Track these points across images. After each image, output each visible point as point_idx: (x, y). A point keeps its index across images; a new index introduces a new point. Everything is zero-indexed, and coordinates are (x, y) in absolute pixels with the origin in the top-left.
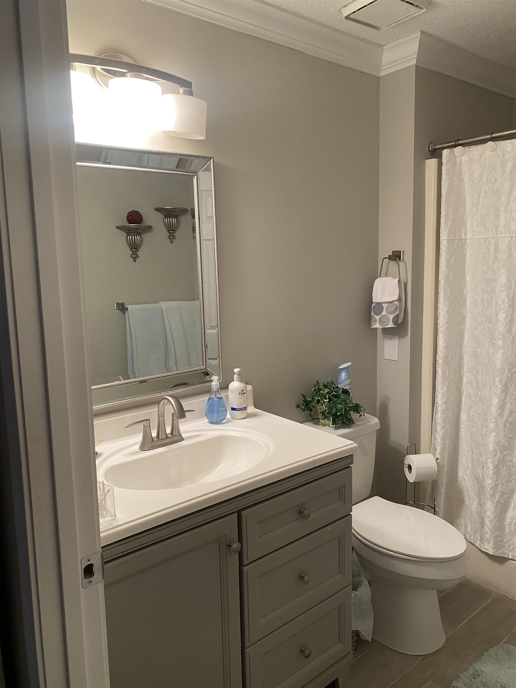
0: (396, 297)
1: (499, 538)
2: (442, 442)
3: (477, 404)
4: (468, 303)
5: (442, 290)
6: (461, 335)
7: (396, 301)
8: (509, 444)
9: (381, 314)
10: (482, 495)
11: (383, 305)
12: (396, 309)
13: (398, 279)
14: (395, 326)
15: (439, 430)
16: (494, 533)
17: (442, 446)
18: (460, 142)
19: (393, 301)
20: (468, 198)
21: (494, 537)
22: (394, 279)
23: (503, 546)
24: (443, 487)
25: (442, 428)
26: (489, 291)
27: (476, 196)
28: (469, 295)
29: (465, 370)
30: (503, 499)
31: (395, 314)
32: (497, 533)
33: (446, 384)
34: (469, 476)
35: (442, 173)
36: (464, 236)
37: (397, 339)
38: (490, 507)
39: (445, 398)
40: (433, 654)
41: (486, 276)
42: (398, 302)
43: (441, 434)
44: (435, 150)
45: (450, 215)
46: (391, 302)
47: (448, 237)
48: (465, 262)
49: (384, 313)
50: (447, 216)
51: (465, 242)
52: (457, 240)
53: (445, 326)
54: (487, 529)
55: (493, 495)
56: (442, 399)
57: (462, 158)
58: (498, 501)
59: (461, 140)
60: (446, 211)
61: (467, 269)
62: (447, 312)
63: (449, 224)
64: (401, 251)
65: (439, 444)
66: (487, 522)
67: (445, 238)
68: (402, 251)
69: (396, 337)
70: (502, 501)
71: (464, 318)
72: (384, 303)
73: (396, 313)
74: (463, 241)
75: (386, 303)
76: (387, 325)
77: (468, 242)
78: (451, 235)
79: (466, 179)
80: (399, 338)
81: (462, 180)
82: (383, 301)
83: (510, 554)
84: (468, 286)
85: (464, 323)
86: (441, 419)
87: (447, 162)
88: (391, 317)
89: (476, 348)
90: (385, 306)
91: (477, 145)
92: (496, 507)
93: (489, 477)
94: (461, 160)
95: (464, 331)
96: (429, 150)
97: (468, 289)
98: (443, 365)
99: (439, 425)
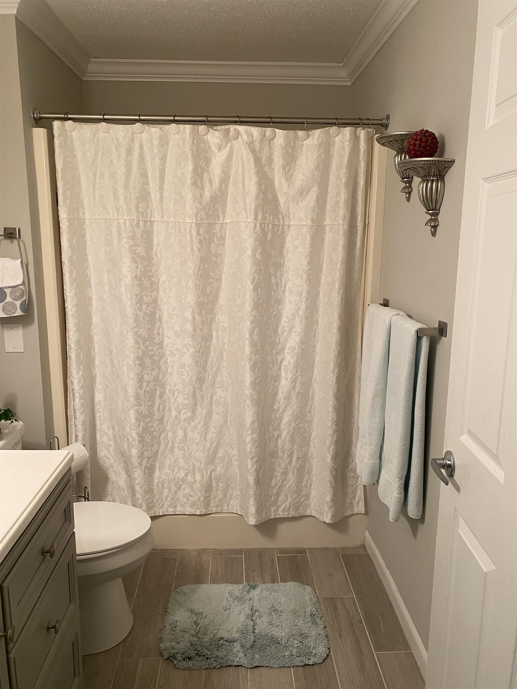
0: (20, 282)
1: (150, 500)
2: (83, 427)
3: (114, 381)
4: (93, 285)
5: (67, 271)
6: (89, 317)
7: (21, 285)
8: (149, 412)
9: (4, 301)
10: (129, 466)
11: (5, 290)
12: (22, 295)
13: (20, 260)
14: (24, 314)
15: (78, 416)
16: (145, 497)
17: (83, 432)
18: (69, 116)
19: (17, 286)
20: (83, 177)
21: (146, 500)
22: (14, 260)
23: (154, 506)
24: (88, 472)
25: (82, 413)
26: (115, 271)
27: (91, 175)
28: (92, 275)
29: (96, 351)
30: (150, 463)
31: (22, 300)
32: (147, 496)
33: (81, 368)
34: (112, 454)
35: (55, 146)
36: (82, 216)
37: (21, 327)
38: (138, 474)
39: (82, 382)
40: (130, 633)
41: (111, 257)
42: (23, 286)
43: (81, 419)
44: (41, 118)
45: (68, 193)
46: (15, 287)
47: (68, 216)
48: (85, 242)
49: (8, 299)
50: (64, 193)
51: (84, 222)
52: (76, 220)
53: (74, 309)
54: (138, 495)
55: (140, 464)
56: (79, 384)
57: (74, 133)
58: (145, 466)
59: (71, 114)
60: (64, 187)
61: (88, 249)
62: (75, 294)
63: (68, 202)
64: (15, 229)
65: (80, 430)
66: (137, 488)
67: (65, 216)
68: (17, 229)
69: (20, 326)
70: (149, 465)
71: (90, 299)
72: (5, 288)
73: (24, 299)
74: (82, 220)
75: (9, 287)
76: (14, 313)
77: (87, 222)
78: (71, 214)
79: (79, 157)
80: (23, 326)
81: (74, 157)
82: (4, 286)
83: (161, 511)
84: (91, 267)
85: (90, 304)
86: (80, 405)
87: (60, 135)
88: (18, 303)
89: (106, 328)
90: (8, 291)
91: (88, 124)
92: (144, 473)
93: (135, 447)
94: (72, 135)
95: (91, 313)
96: (34, 118)
97: (92, 270)
98: (76, 349)
99: (78, 411)
